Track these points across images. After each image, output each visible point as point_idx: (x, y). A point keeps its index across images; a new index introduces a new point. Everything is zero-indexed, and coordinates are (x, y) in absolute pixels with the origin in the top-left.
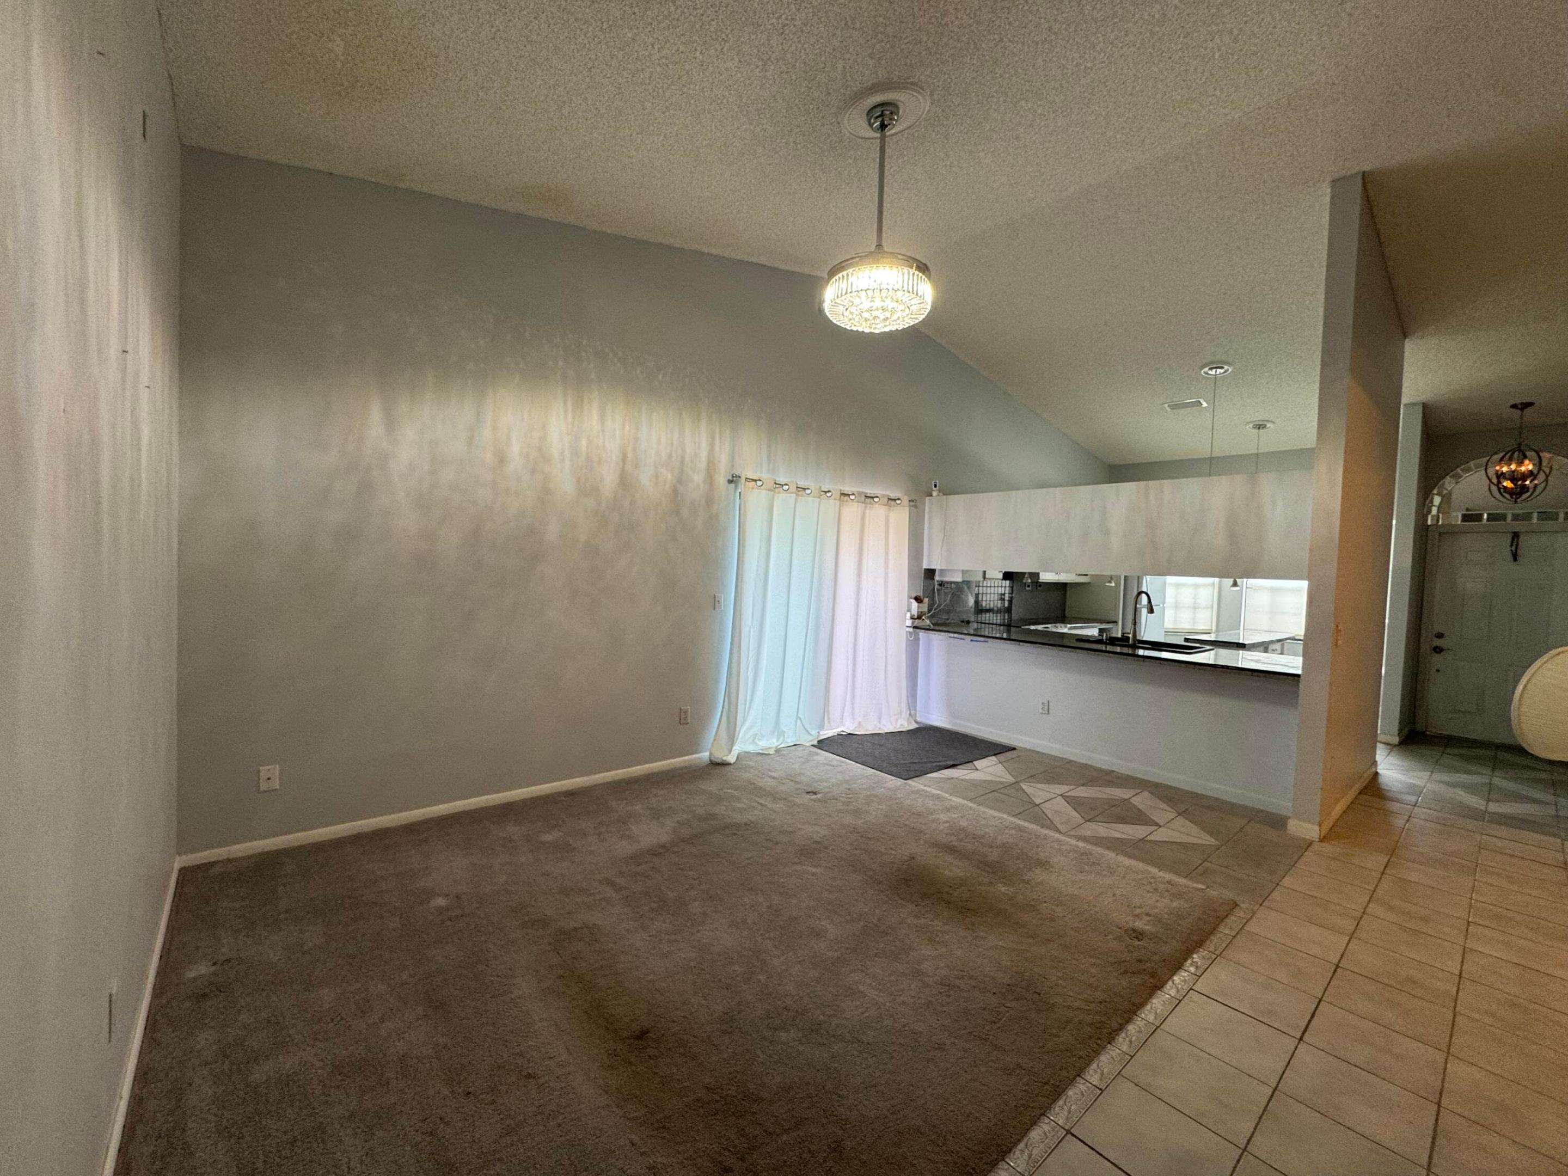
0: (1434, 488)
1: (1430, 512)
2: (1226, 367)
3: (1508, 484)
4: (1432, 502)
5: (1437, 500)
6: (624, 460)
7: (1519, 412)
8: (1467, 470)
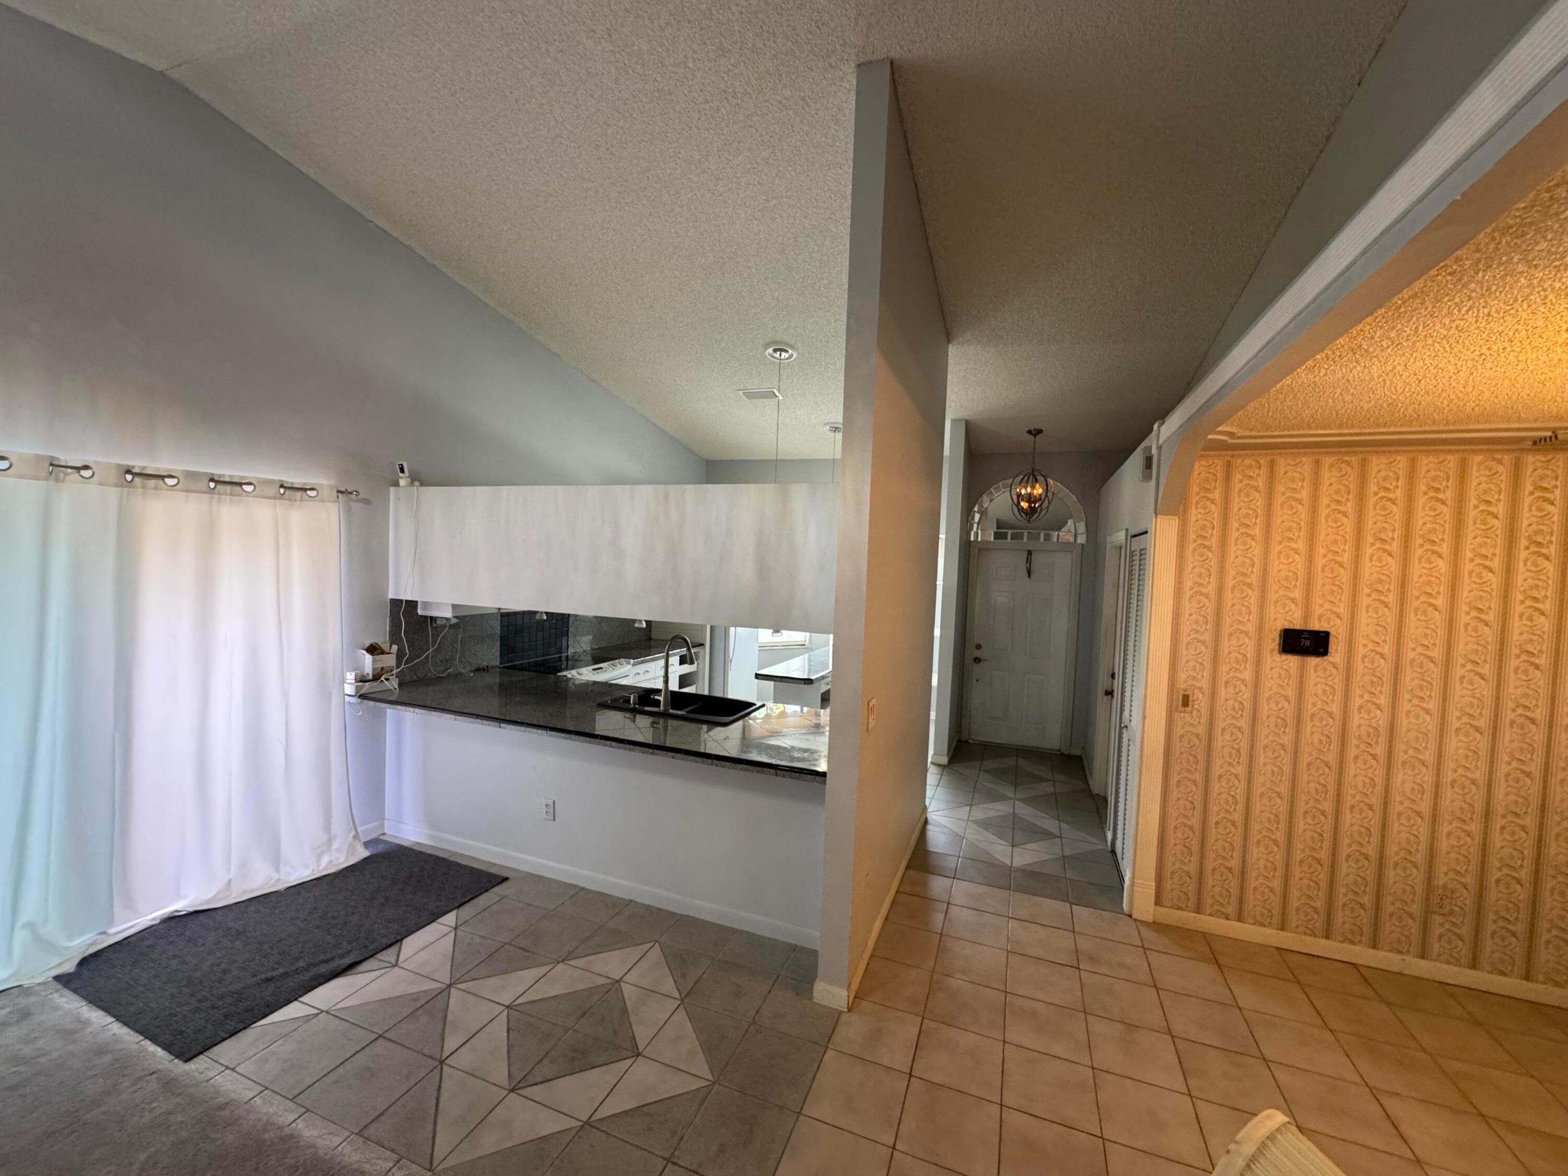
0: (974, 507)
1: (972, 528)
2: (790, 351)
3: (1024, 505)
4: (973, 518)
5: (977, 517)
7: (1032, 437)
8: (998, 489)
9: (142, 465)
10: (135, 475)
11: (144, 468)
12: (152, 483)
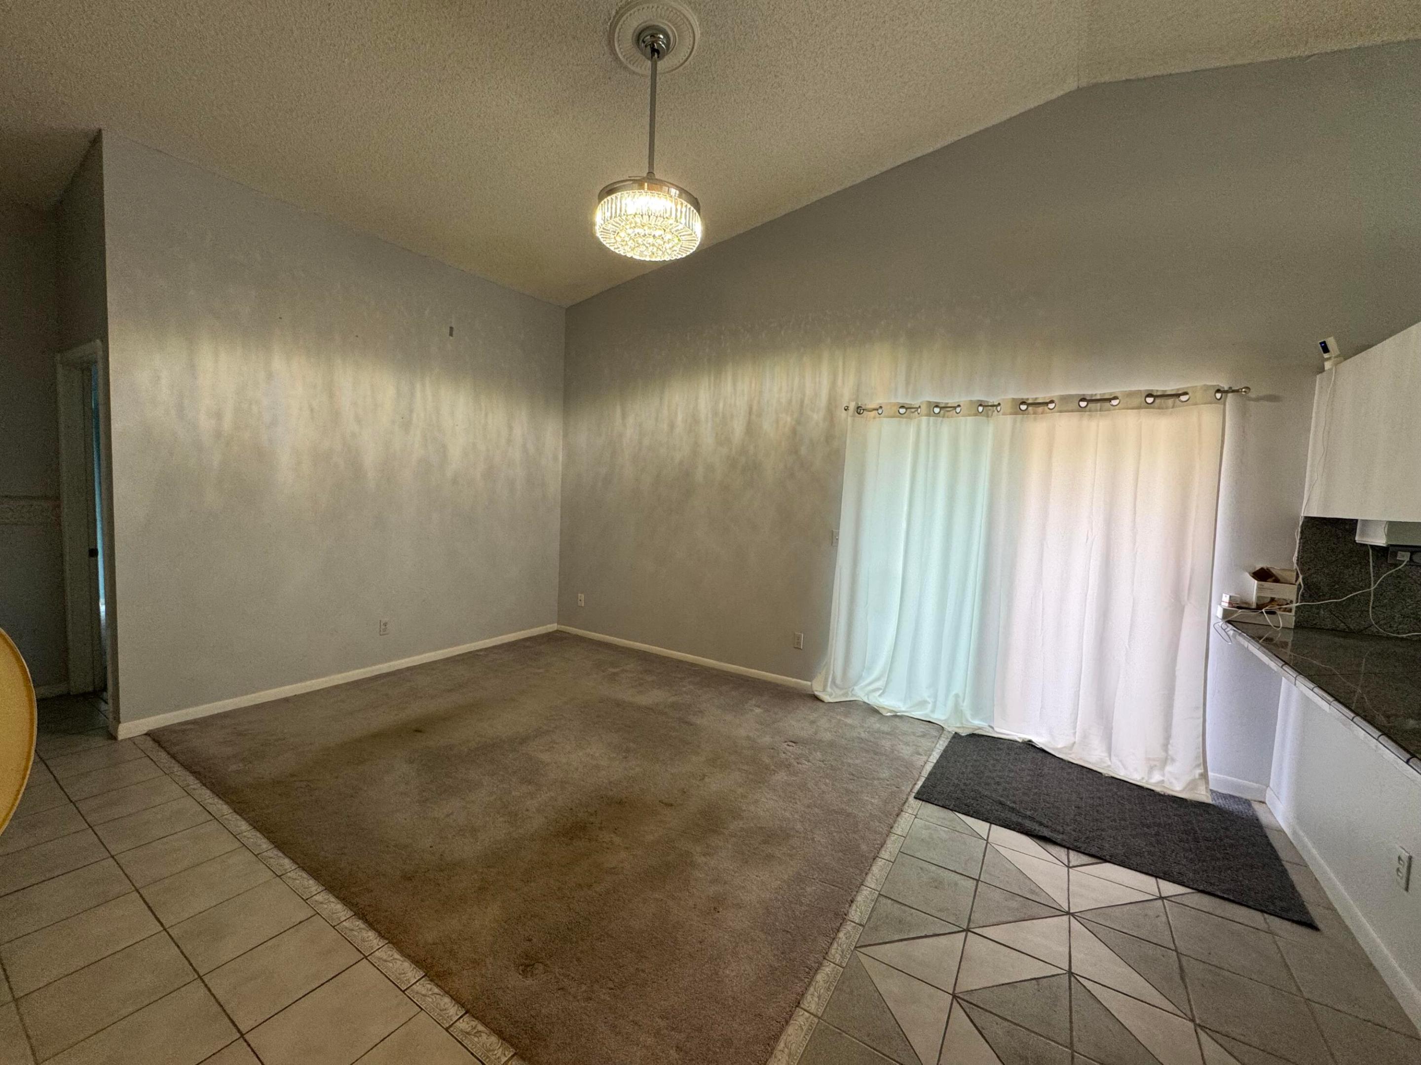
6: (750, 413)
9: (1034, 397)
10: (1029, 405)
11: (1036, 399)
12: (1040, 409)
